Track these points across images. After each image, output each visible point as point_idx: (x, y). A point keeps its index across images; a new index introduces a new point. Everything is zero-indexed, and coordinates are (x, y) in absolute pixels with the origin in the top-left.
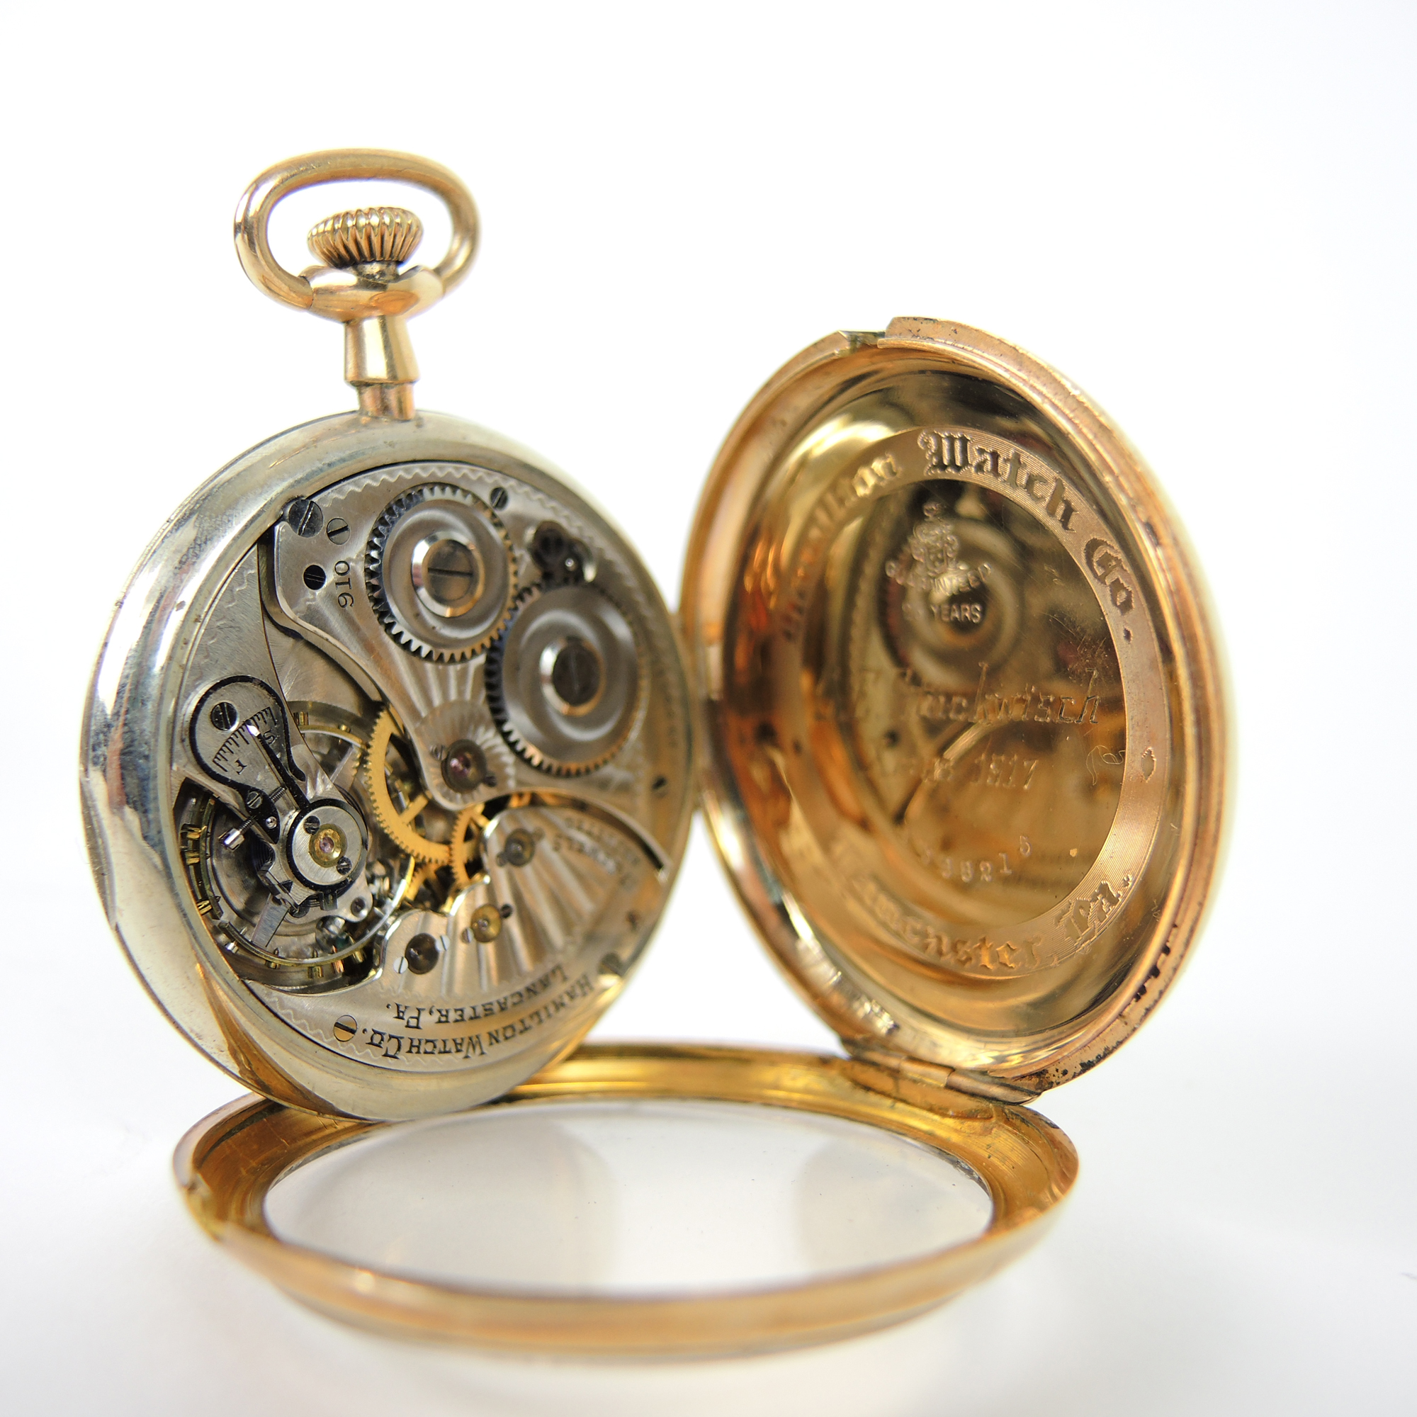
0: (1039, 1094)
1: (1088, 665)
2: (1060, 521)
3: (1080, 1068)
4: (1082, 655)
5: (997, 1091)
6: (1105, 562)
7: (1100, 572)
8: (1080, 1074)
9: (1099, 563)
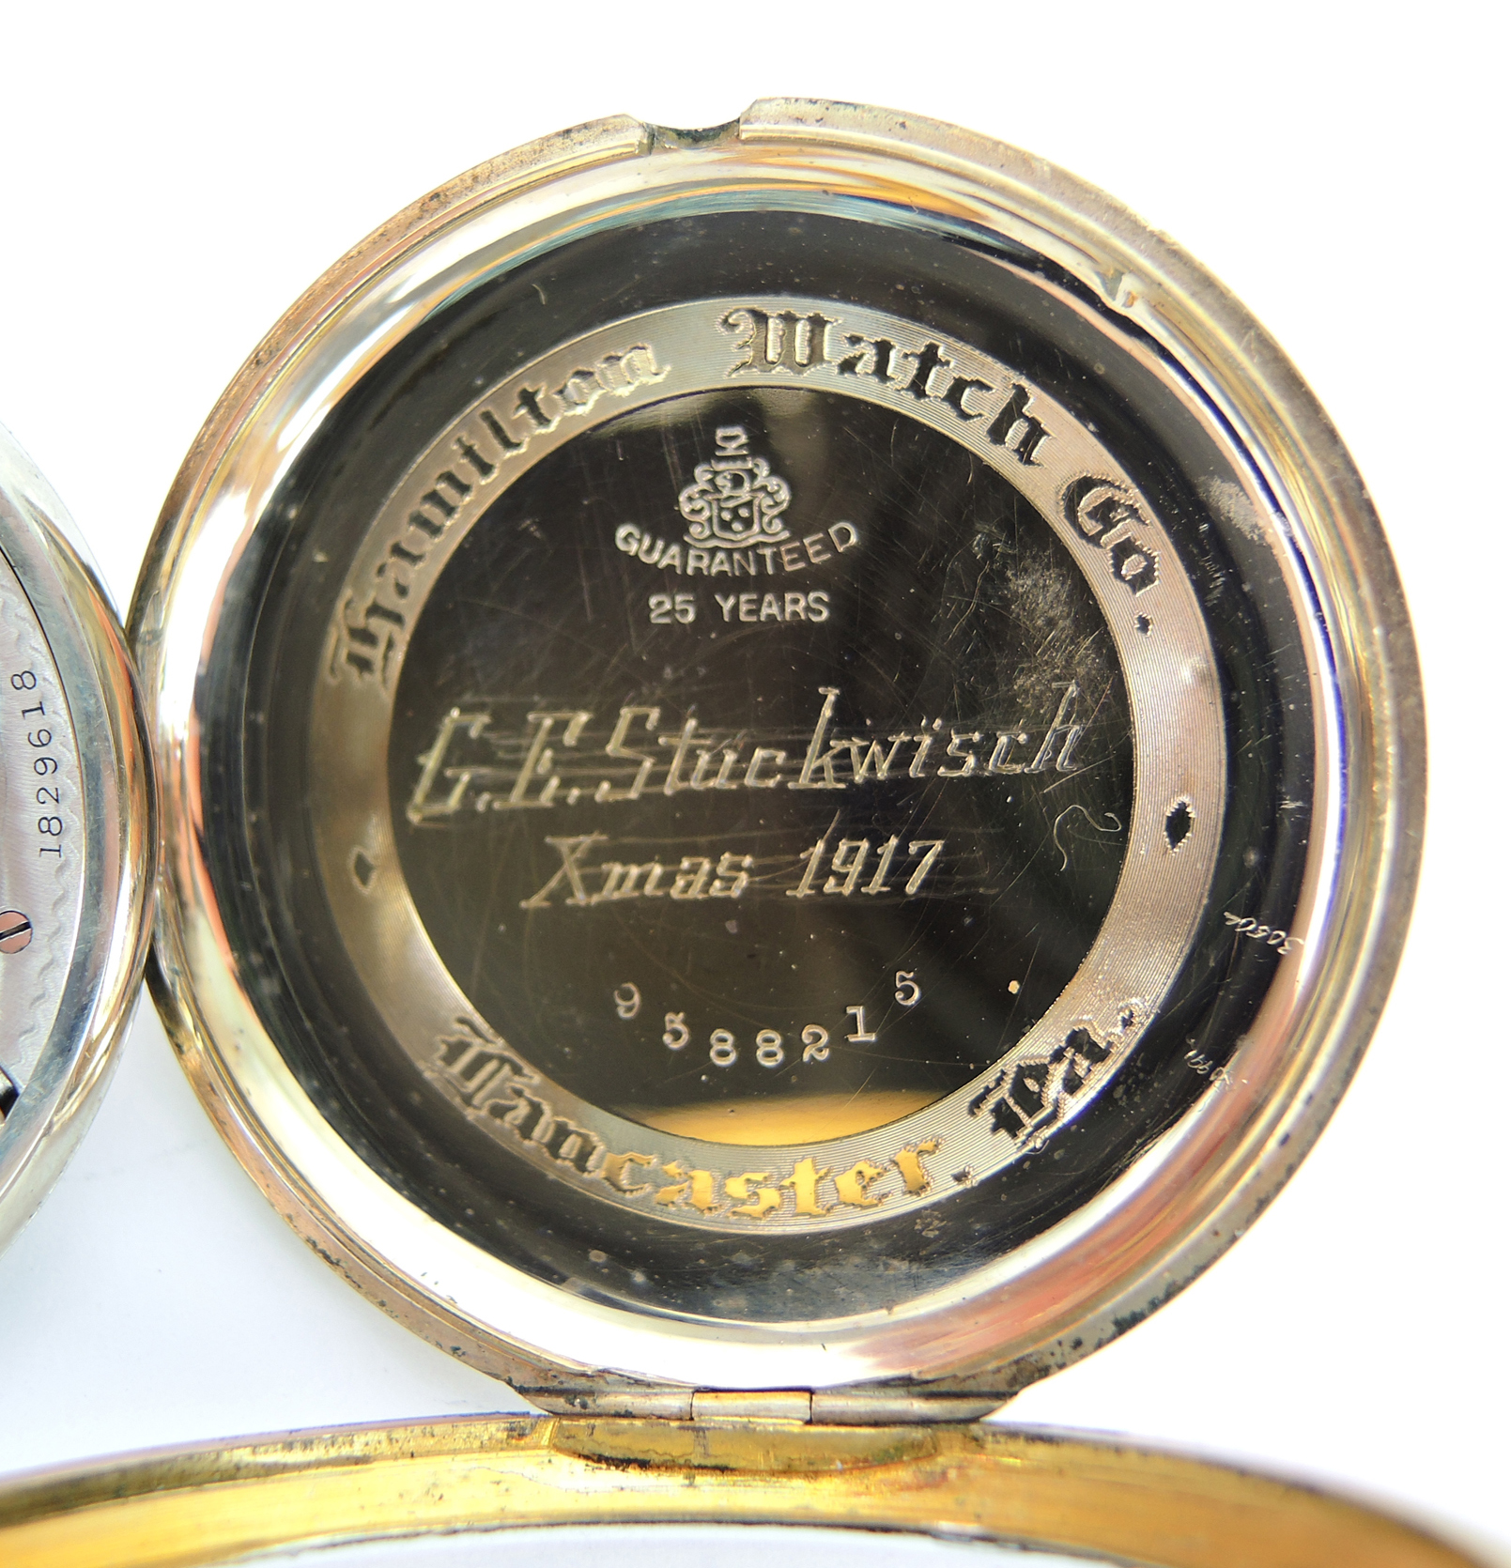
0: (1016, 1393)
1: (1057, 678)
2: (1017, 451)
3: (1112, 1329)
4: (1047, 663)
5: (920, 1407)
6: (1105, 513)
7: (1092, 527)
8: (1113, 1338)
9: (1092, 515)
